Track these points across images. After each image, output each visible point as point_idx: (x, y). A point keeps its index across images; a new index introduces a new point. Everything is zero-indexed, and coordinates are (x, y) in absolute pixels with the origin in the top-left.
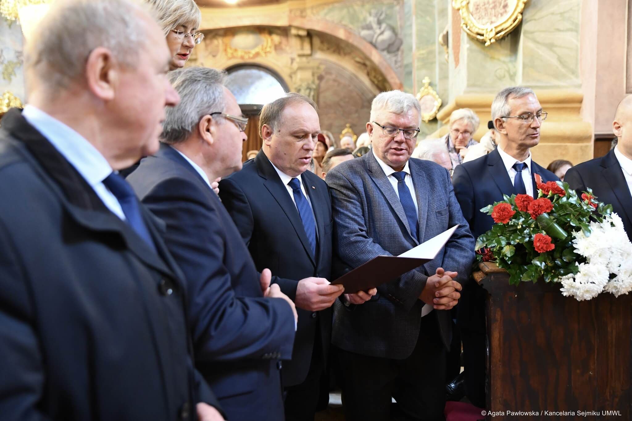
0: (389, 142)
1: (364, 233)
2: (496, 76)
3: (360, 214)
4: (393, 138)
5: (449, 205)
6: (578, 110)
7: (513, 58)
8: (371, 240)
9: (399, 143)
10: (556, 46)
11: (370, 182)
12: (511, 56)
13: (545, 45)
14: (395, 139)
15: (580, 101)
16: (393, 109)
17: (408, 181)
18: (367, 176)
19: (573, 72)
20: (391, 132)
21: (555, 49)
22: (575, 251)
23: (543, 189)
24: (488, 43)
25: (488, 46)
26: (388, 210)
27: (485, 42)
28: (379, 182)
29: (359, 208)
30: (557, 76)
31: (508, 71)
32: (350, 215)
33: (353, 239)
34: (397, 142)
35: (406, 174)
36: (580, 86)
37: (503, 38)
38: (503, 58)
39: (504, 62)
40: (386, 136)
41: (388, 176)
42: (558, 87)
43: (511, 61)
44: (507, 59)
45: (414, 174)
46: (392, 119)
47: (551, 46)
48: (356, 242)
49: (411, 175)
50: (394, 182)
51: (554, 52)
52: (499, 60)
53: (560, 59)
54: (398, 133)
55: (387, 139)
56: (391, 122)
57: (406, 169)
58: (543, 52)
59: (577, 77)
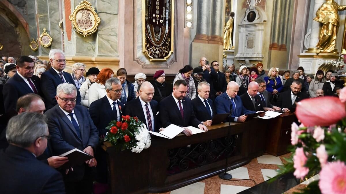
0: (65, 105)
1: (62, 139)
2: (88, 49)
3: (59, 132)
4: (67, 103)
5: (90, 122)
6: (118, 65)
7: (94, 43)
8: (65, 142)
9: (70, 105)
10: (109, 41)
11: (61, 119)
12: (93, 42)
13: (106, 40)
14: (68, 103)
15: (119, 62)
16: (66, 92)
17: (74, 116)
18: (60, 118)
19: (116, 51)
20: (66, 101)
21: (109, 42)
22: (136, 139)
23: (123, 118)
24: (84, 37)
25: (85, 38)
26: (69, 130)
27: (84, 36)
28: (64, 119)
29: (58, 130)
30: (110, 52)
31: (92, 47)
32: (56, 133)
33: (59, 142)
34: (68, 104)
35: (73, 113)
36: (118, 56)
37: (90, 35)
38: (90, 42)
39: (91, 44)
40: (64, 102)
41: (67, 115)
42: (111, 56)
43: (93, 44)
44: (92, 43)
45: (76, 113)
46: (66, 96)
47: (108, 41)
48: (60, 143)
49: (75, 113)
50: (69, 118)
51: (109, 43)
52: (88, 43)
53: (111, 46)
54: (69, 101)
55: (64, 104)
56: (65, 97)
57: (73, 112)
58: (106, 43)
59: (117, 53)
